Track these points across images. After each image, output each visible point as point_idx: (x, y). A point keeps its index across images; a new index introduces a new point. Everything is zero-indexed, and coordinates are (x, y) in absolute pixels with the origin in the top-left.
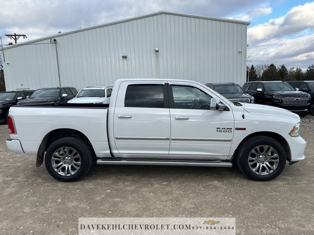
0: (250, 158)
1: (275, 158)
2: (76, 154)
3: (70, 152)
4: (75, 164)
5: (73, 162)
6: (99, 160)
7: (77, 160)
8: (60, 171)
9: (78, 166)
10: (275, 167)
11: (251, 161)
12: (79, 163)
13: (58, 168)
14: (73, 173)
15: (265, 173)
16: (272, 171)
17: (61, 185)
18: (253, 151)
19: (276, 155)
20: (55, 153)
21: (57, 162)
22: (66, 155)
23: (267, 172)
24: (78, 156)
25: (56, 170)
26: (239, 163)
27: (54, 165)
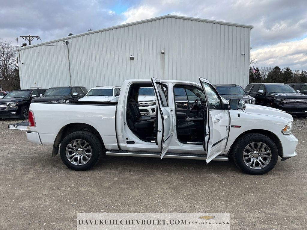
0: (245, 153)
1: (268, 154)
2: (88, 146)
3: (83, 144)
4: (86, 155)
5: (85, 153)
6: (107, 151)
7: (88, 151)
8: (72, 161)
9: (89, 156)
10: (267, 162)
11: (245, 156)
12: (90, 154)
13: (71, 158)
14: (85, 163)
15: (259, 168)
16: (264, 166)
17: (73, 173)
18: (248, 147)
19: (268, 151)
20: (69, 144)
21: (71, 153)
22: (79, 147)
23: (260, 166)
24: (90, 147)
25: (69, 160)
26: (235, 158)
27: (68, 156)
